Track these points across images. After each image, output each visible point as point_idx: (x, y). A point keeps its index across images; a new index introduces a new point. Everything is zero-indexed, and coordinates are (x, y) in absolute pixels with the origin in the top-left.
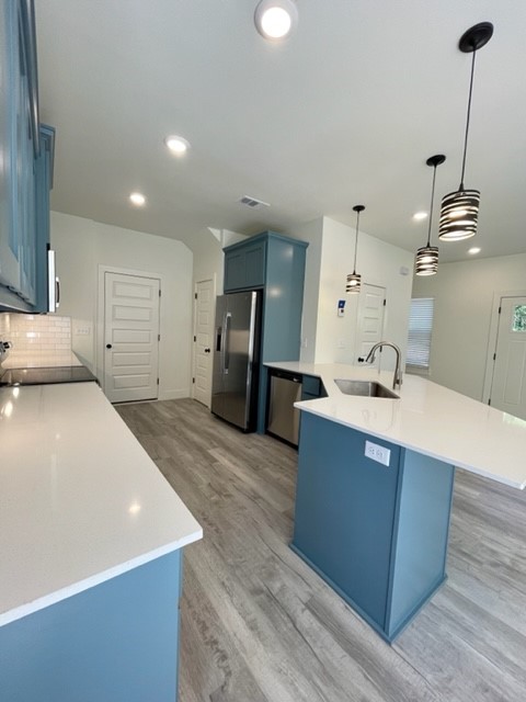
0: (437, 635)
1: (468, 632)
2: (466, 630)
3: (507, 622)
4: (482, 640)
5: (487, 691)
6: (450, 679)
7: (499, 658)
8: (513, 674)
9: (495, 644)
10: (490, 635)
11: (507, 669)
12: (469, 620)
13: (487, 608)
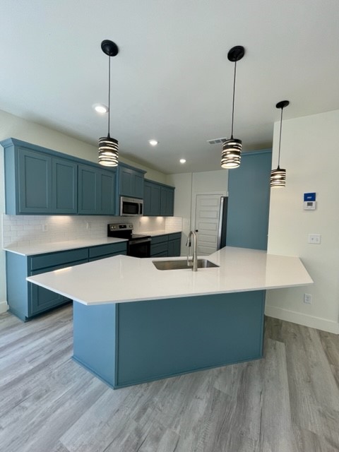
0: (75, 377)
1: (76, 392)
2: (77, 392)
3: (82, 419)
4: (71, 398)
5: (46, 391)
6: (54, 378)
7: (60, 404)
8: (51, 407)
9: (67, 405)
10: (73, 404)
11: (53, 406)
12: (83, 395)
13: (92, 409)
